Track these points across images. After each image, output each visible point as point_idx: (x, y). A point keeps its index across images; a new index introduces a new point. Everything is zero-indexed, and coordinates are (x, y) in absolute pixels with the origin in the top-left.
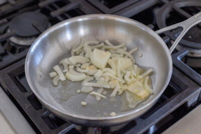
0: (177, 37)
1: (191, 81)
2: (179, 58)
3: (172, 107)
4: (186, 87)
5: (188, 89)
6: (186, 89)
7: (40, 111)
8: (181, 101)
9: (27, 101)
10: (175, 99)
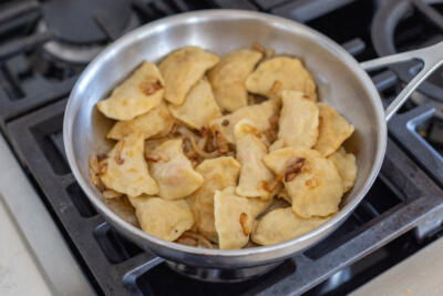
0: (413, 77)
1: (431, 181)
2: (410, 126)
3: (379, 238)
4: (418, 194)
5: (421, 199)
6: (417, 197)
7: (91, 219)
8: (401, 226)
9: (66, 194)
10: (391, 219)
